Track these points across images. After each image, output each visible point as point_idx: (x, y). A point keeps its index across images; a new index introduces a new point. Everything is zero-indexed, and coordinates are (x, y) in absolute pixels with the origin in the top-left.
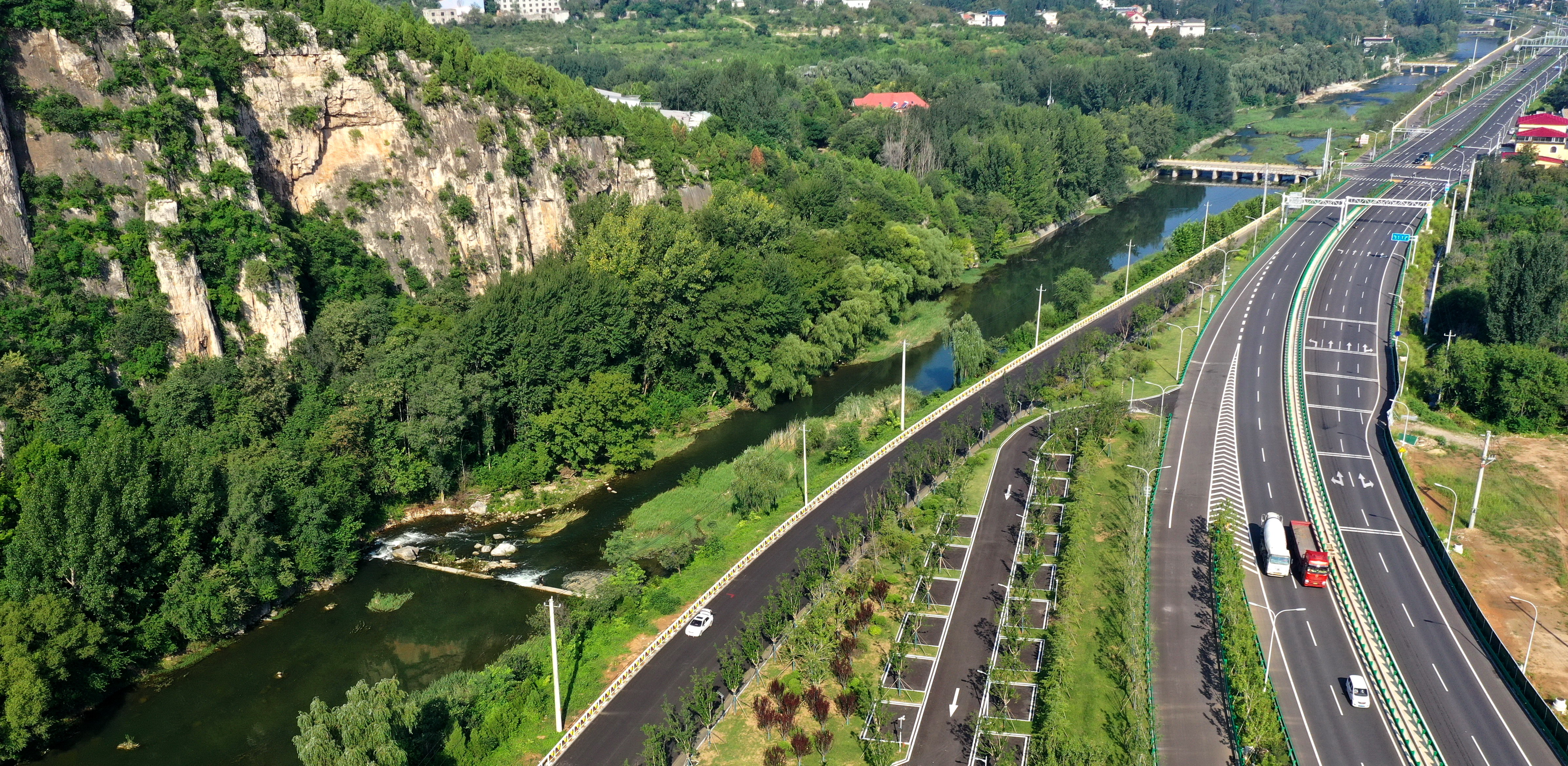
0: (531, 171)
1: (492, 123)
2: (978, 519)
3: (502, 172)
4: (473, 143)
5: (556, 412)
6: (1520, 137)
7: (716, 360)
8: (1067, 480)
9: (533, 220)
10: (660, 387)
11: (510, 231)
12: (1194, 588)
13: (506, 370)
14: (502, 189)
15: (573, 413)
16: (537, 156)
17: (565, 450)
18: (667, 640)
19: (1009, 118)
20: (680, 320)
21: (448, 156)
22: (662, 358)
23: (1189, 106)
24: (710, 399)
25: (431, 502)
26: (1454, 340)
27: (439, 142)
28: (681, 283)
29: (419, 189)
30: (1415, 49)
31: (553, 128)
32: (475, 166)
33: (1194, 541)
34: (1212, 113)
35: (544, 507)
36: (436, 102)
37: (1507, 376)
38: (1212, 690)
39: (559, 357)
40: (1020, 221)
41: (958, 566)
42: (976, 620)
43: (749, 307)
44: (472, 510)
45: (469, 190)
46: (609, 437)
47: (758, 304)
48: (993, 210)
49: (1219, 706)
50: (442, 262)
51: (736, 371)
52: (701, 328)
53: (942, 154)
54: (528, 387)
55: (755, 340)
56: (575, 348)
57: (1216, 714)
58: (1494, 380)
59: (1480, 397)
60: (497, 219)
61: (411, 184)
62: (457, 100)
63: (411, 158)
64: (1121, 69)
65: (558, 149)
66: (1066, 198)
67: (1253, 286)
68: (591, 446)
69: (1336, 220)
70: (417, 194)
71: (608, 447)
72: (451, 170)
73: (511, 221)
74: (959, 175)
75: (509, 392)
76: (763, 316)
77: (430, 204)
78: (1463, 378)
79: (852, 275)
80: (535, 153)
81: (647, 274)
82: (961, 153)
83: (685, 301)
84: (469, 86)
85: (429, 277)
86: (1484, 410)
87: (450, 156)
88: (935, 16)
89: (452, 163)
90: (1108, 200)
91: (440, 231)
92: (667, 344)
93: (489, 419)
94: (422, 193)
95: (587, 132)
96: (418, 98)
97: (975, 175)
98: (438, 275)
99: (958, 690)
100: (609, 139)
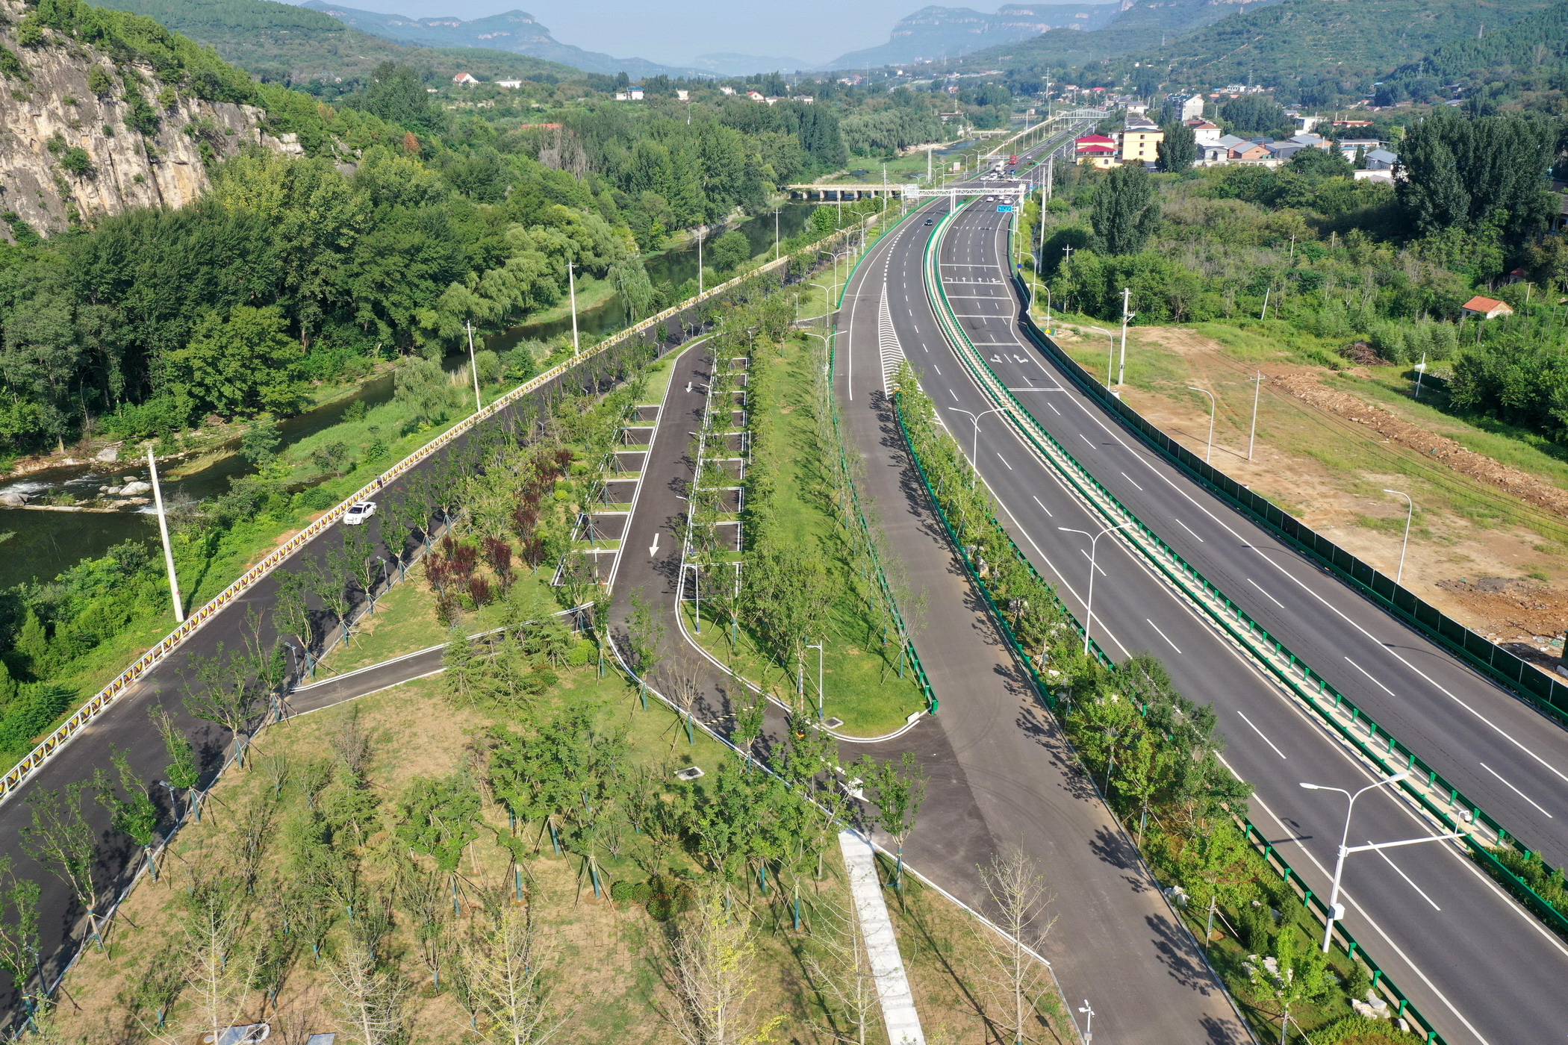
0: (159, 130)
1: (107, 73)
2: (661, 407)
3: (123, 127)
4: (85, 92)
5: (192, 346)
6: (1079, 153)
7: (379, 310)
8: (746, 374)
9: (166, 183)
10: (320, 342)
11: (138, 190)
12: (884, 439)
13: (129, 303)
14: (125, 145)
15: (212, 346)
16: (164, 115)
17: (208, 390)
18: (322, 530)
19: (654, 130)
20: (334, 267)
21: (55, 103)
22: (318, 310)
23: (809, 147)
24: (376, 351)
25: (47, 454)
26: (1071, 253)
27: (42, 87)
28: (330, 225)
29: (22, 137)
30: (980, 123)
31: (180, 88)
32: (90, 118)
33: (877, 407)
34: (830, 154)
35: (186, 451)
36: (36, 43)
37: (1121, 277)
38: (920, 510)
39: (193, 290)
40: (674, 219)
41: (647, 441)
42: (670, 479)
43: (407, 252)
44: (99, 457)
45: (86, 142)
46: (259, 376)
47: (419, 250)
48: (648, 206)
49: (930, 521)
50: (57, 219)
51: (400, 316)
52: (357, 275)
53: (595, 163)
54: (158, 322)
55: (417, 286)
56: (211, 281)
57: (930, 527)
58: (1111, 284)
59: (1100, 299)
60: (121, 178)
61: (11, 131)
62: (61, 45)
63: (8, 102)
64: (749, 111)
65: (189, 110)
66: (714, 201)
67: (887, 251)
68: (238, 384)
69: (947, 211)
70: (20, 143)
71: (259, 388)
72: (60, 120)
73: (139, 180)
74: (613, 178)
75: (135, 329)
76: (425, 261)
77: (37, 155)
78: (1084, 285)
79: (516, 238)
80: (160, 111)
81: (294, 216)
82: (613, 160)
83: (339, 249)
84: (75, 33)
85: (43, 234)
86: (1105, 311)
87: (57, 104)
88: (580, 92)
89: (60, 112)
90: (751, 210)
91: (52, 184)
92: (322, 292)
93: (115, 361)
94: (27, 142)
95: (221, 97)
96: (12, 38)
97: (629, 178)
98: (52, 232)
99: (657, 536)
100: (248, 109)
